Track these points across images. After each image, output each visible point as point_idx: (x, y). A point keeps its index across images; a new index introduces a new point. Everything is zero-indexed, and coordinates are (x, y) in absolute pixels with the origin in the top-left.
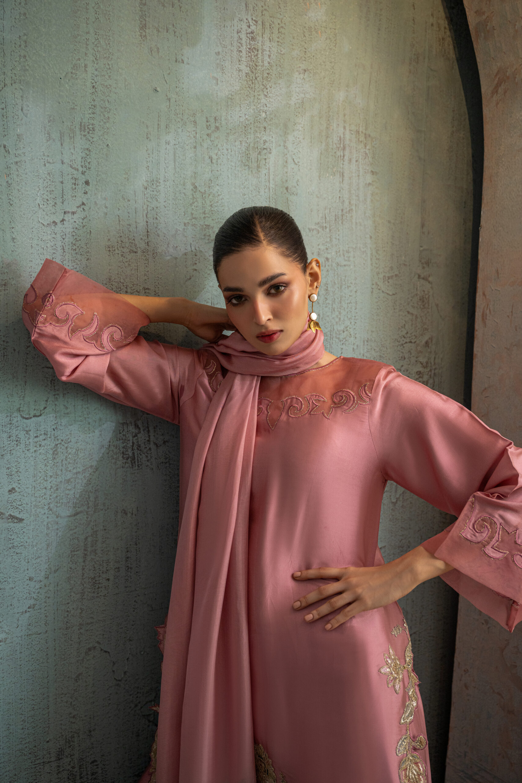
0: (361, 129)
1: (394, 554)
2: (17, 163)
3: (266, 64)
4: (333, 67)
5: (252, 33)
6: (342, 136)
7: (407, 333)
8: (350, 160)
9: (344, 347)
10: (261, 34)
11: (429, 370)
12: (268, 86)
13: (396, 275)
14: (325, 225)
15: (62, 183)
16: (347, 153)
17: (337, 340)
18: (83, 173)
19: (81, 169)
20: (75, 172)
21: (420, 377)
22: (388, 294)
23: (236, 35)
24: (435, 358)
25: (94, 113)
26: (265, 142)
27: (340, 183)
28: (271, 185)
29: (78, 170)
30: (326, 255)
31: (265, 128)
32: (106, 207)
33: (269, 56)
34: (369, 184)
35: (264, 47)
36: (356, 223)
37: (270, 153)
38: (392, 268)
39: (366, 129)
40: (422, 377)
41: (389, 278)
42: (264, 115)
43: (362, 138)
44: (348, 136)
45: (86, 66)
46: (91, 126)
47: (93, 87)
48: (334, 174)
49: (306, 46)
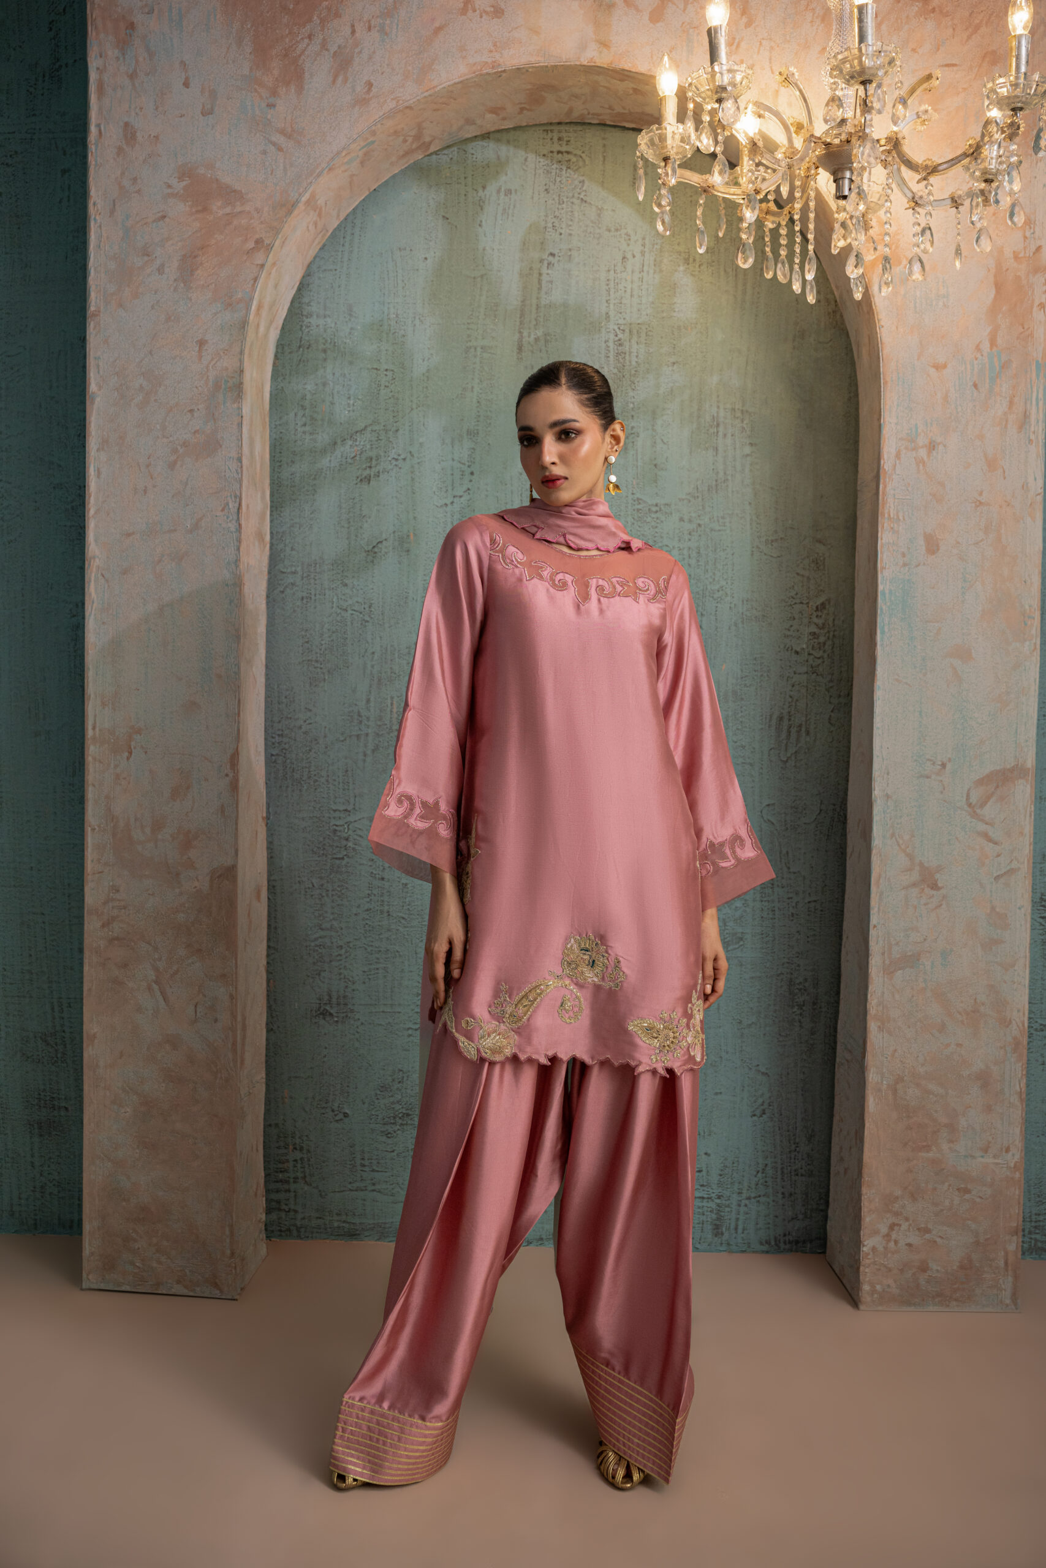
0: (737, 407)
1: (785, 813)
2: (418, 463)
3: (634, 363)
4: (704, 356)
5: (619, 340)
6: (715, 415)
7: (797, 594)
8: (725, 435)
9: (719, 605)
10: (628, 340)
11: (826, 631)
12: (636, 382)
13: (781, 538)
14: (696, 495)
15: (452, 474)
16: (721, 429)
17: (711, 599)
18: (469, 466)
19: (467, 464)
20: (462, 466)
21: (815, 638)
22: (772, 556)
23: (603, 345)
24: (834, 620)
25: (478, 421)
26: (633, 428)
27: (714, 456)
28: (639, 464)
29: (464, 464)
30: (699, 522)
31: (633, 416)
32: (487, 491)
33: (637, 356)
34: (747, 455)
35: (632, 350)
36: (733, 492)
37: (638, 437)
38: (776, 532)
39: (743, 406)
40: (818, 638)
41: (772, 541)
42: (631, 406)
43: (738, 414)
44: (722, 414)
45: (473, 387)
46: (476, 431)
47: (478, 402)
48: (707, 449)
49: (675, 342)
